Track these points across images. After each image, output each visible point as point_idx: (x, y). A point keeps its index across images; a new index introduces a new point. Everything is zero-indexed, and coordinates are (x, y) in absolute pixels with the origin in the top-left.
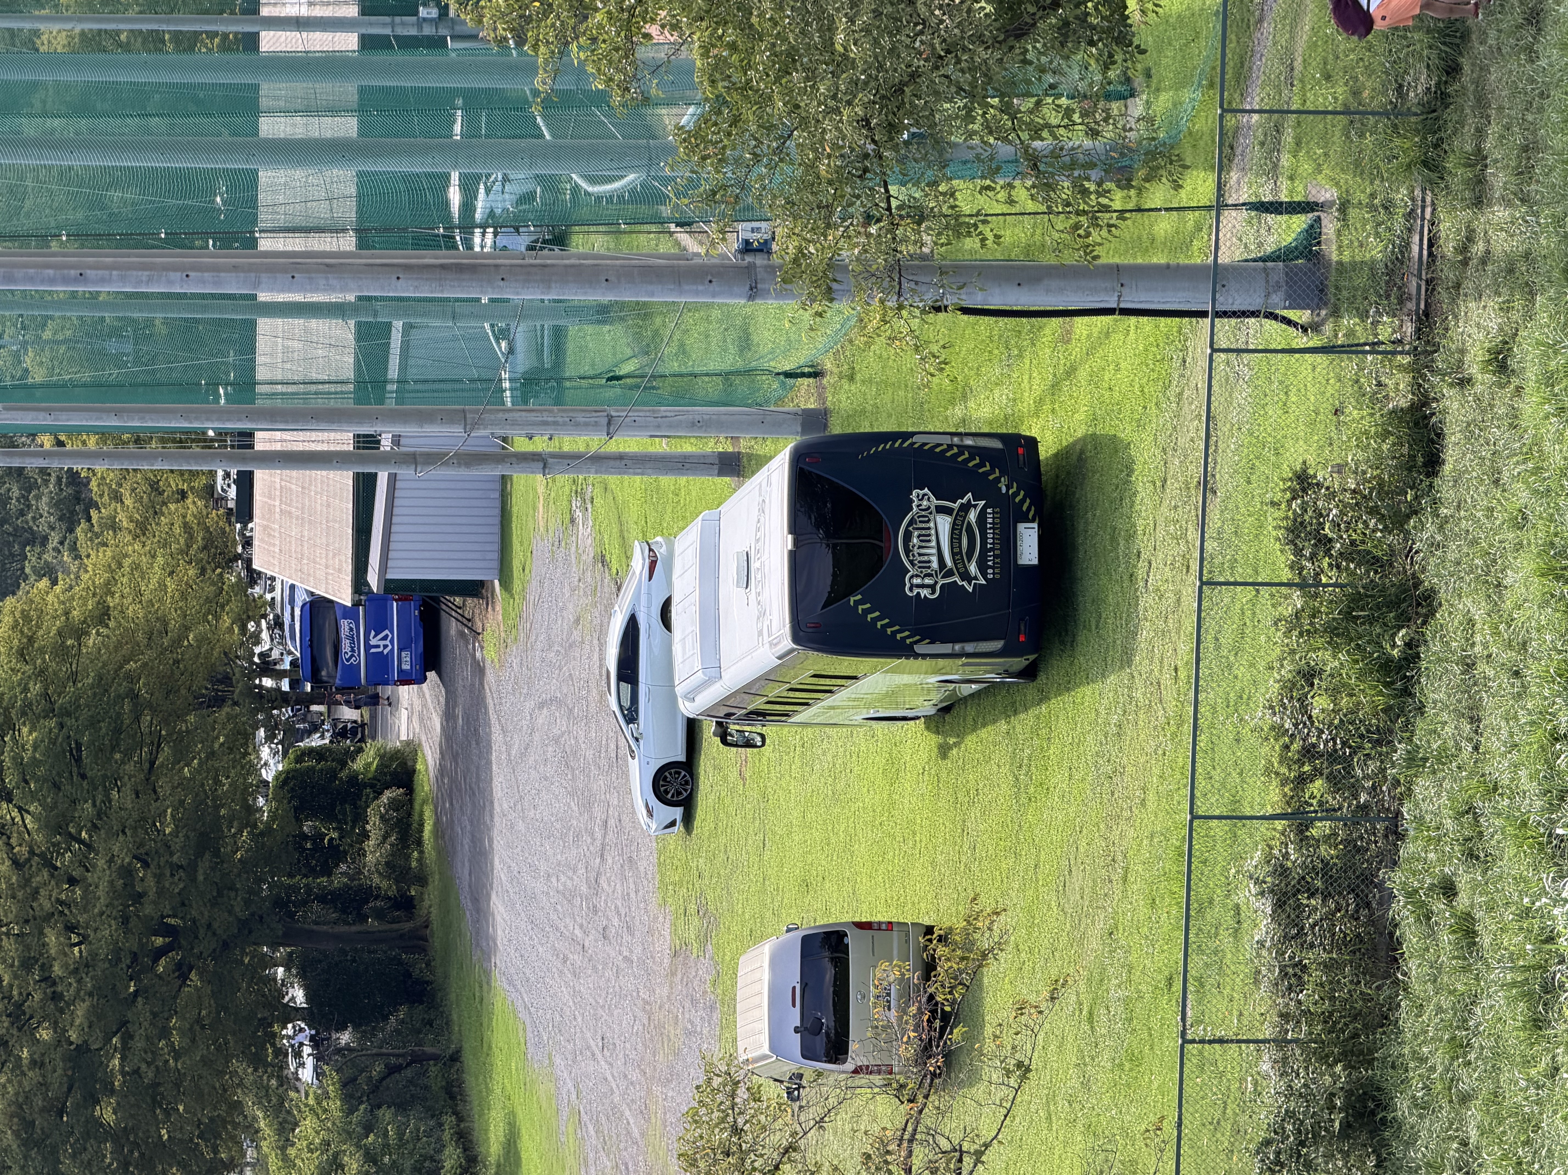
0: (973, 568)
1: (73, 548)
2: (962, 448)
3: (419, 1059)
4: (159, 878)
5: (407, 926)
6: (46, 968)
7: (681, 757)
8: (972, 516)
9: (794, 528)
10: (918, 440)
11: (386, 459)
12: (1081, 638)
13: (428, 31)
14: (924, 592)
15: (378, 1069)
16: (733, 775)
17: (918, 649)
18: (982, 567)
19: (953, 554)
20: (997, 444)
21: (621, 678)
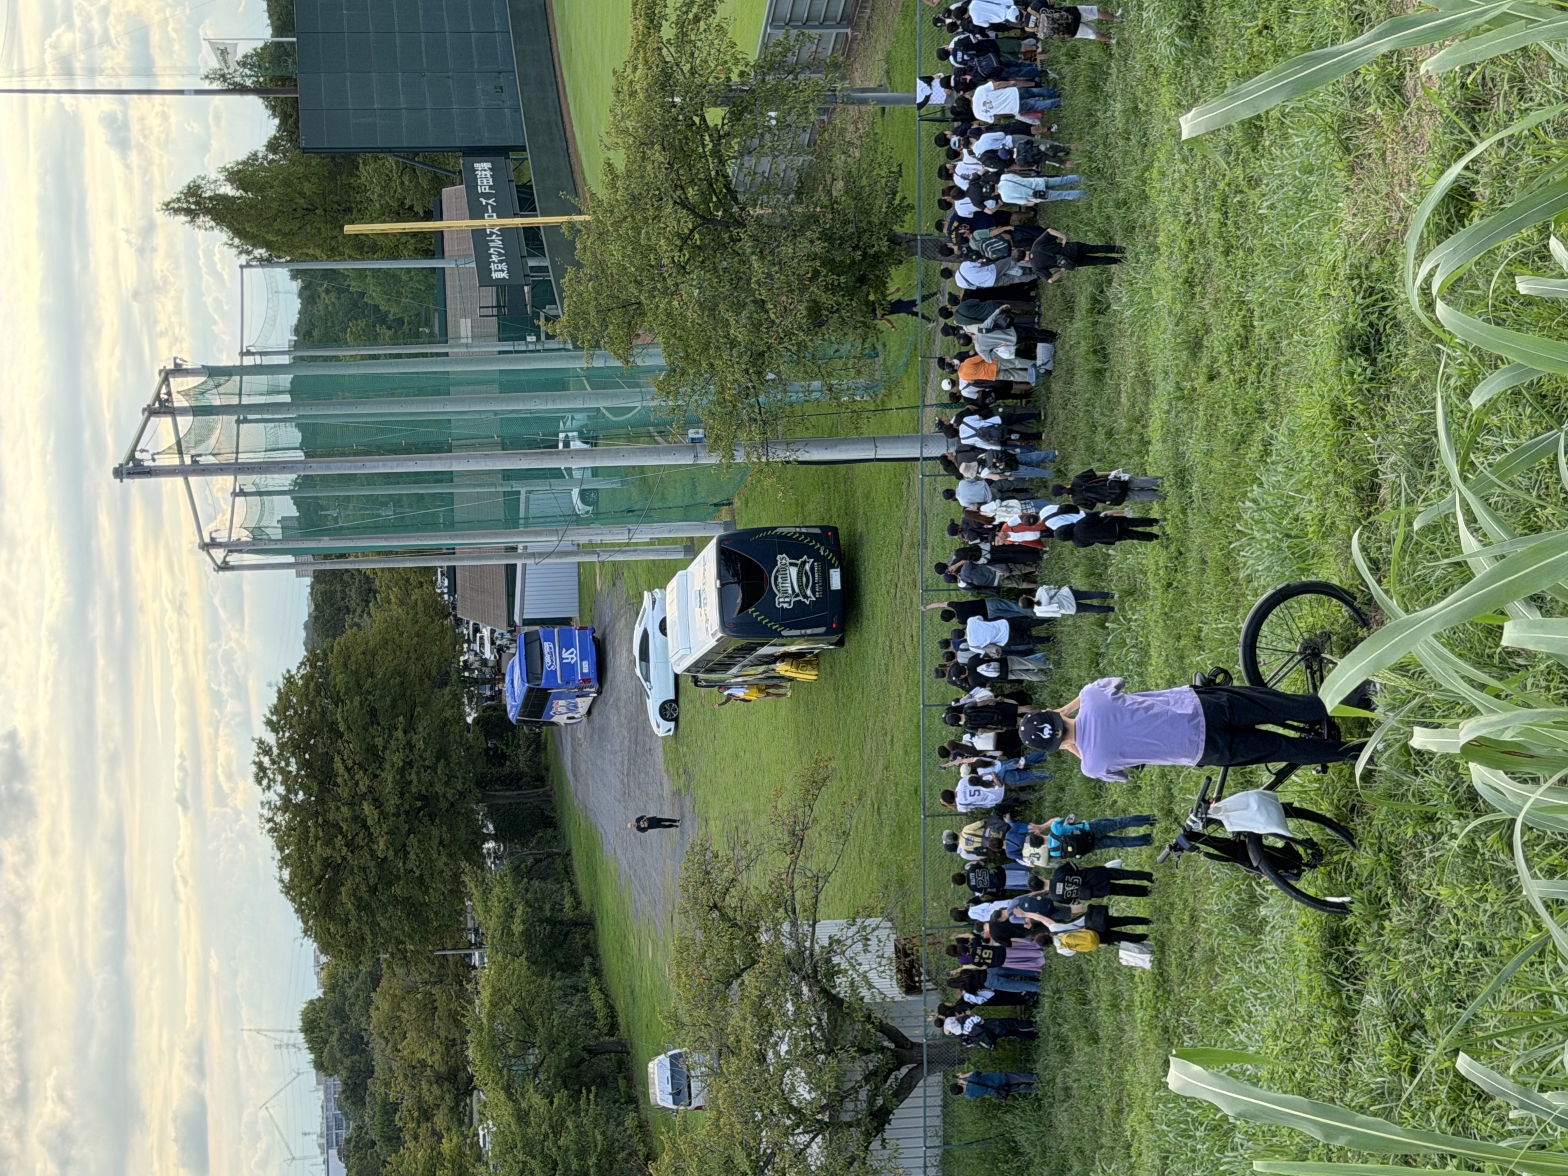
0: (809, 593)
1: (369, 614)
2: (801, 534)
3: (549, 855)
4: (418, 773)
5: (541, 790)
6: (365, 821)
7: (672, 697)
8: (807, 567)
9: (720, 576)
10: (779, 530)
11: (520, 556)
12: (865, 623)
13: (531, 347)
14: (786, 606)
15: (531, 860)
16: (698, 704)
17: (784, 633)
18: (814, 592)
19: (799, 586)
20: (818, 531)
21: (641, 659)
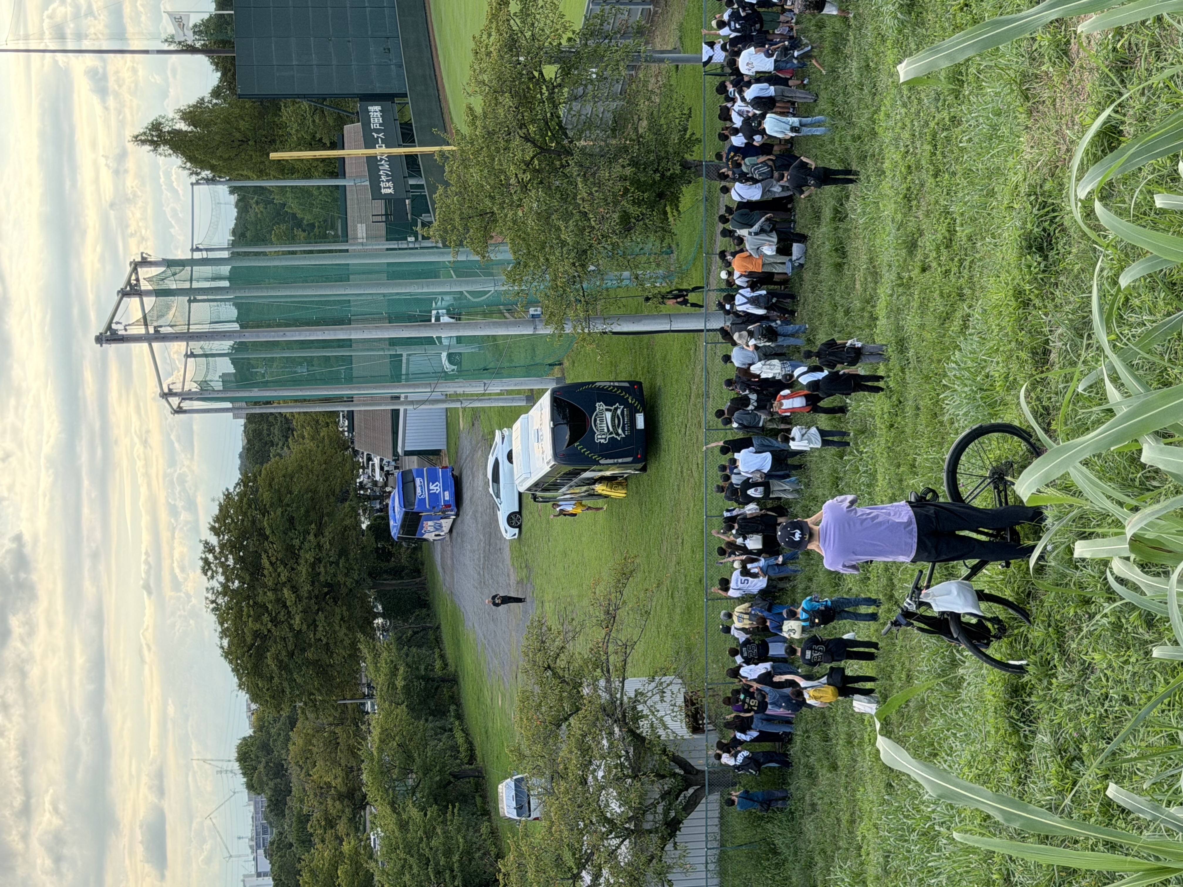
0: (620, 431)
1: (288, 446)
2: (614, 387)
3: (424, 629)
4: (325, 567)
5: (418, 580)
6: (285, 603)
7: (517, 510)
8: (619, 412)
9: (553, 419)
10: (598, 384)
11: (402, 403)
12: (662, 454)
13: (411, 246)
14: (602, 441)
15: (410, 632)
16: (537, 515)
17: (601, 462)
18: (623, 430)
19: (613, 426)
20: (627, 385)
21: (493, 481)
